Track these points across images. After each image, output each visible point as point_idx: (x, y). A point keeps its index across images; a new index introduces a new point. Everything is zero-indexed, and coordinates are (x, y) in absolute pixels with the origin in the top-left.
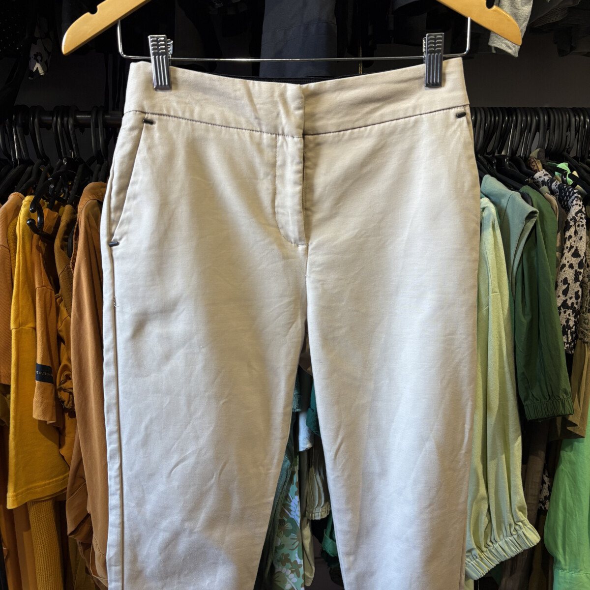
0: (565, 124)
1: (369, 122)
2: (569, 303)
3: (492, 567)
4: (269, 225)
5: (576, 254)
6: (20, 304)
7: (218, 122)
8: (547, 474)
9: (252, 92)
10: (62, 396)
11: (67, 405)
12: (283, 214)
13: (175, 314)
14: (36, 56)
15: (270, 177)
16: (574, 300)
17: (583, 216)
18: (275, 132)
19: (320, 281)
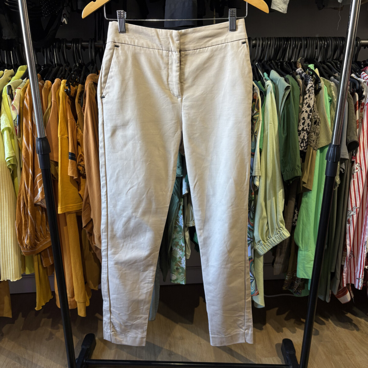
0: (315, 45)
1: (207, 46)
2: (305, 128)
3: (269, 249)
4: (166, 89)
5: (309, 106)
6: (62, 126)
7: (145, 46)
8: (297, 209)
9: (159, 34)
10: (80, 168)
11: (82, 172)
12: (172, 84)
13: (128, 126)
14: (64, 15)
15: (166, 69)
16: (307, 127)
17: (313, 89)
18: (168, 50)
19: (187, 113)
